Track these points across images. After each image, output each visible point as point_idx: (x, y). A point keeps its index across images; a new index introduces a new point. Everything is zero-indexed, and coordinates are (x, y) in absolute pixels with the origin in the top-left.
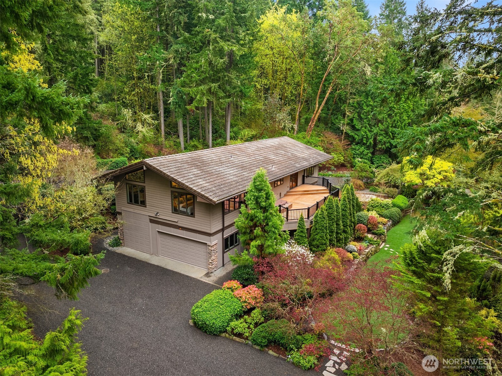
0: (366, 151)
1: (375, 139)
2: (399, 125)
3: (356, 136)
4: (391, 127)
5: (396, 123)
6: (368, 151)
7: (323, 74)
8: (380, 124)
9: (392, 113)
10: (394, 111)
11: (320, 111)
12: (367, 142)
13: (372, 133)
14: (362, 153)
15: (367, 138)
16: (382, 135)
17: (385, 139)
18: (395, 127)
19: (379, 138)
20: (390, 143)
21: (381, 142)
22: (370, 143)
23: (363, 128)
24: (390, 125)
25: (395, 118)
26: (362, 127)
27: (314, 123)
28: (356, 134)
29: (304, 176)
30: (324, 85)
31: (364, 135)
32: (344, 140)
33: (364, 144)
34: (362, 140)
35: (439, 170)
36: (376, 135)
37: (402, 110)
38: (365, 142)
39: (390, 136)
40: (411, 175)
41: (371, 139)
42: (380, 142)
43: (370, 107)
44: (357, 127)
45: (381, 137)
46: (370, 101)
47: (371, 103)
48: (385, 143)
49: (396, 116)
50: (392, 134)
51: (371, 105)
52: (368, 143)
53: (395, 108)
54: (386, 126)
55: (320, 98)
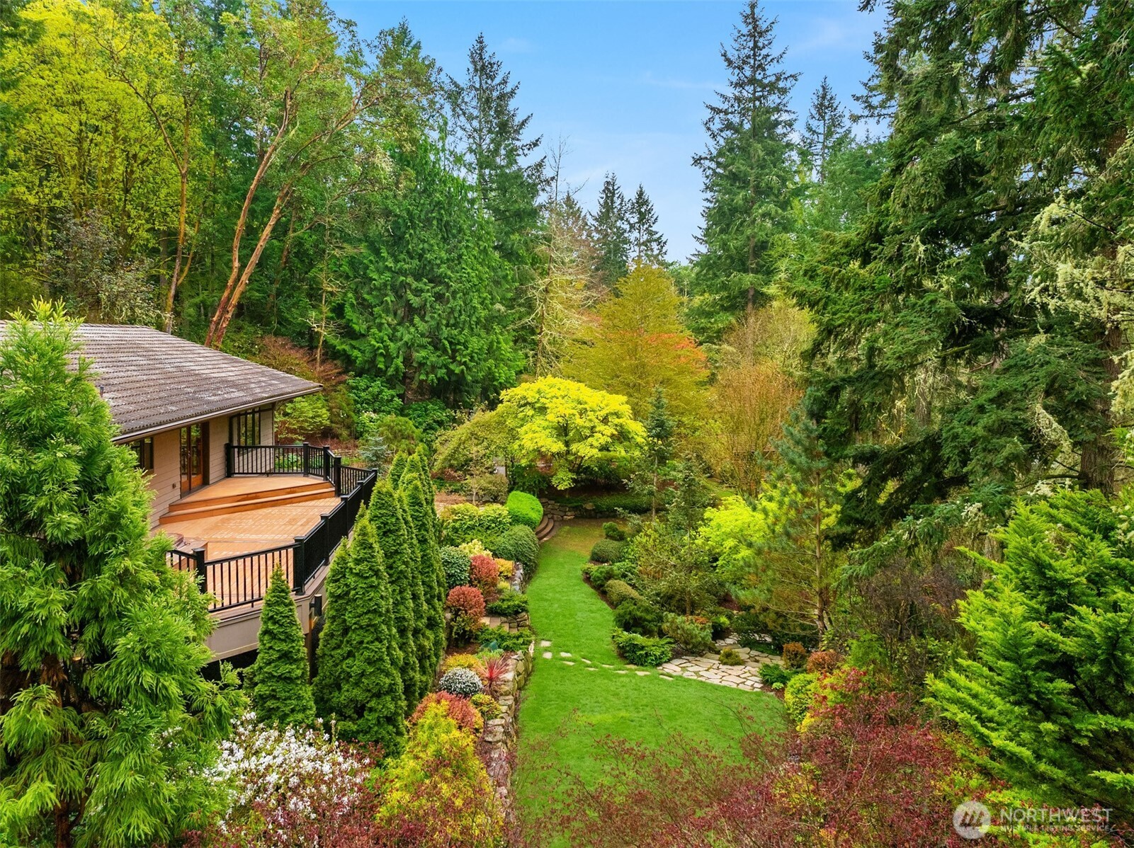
0: (387, 393)
1: (407, 361)
2: (465, 321)
3: (356, 353)
4: (447, 325)
5: (456, 315)
6: (392, 392)
7: (247, 181)
8: (417, 320)
9: (444, 291)
10: (448, 287)
11: (244, 278)
12: (387, 367)
13: (399, 344)
14: (376, 397)
15: (388, 357)
16: (424, 347)
17: (433, 359)
18: (455, 325)
19: (419, 355)
20: (447, 368)
21: (424, 364)
22: (397, 369)
23: (374, 330)
24: (444, 322)
25: (452, 303)
26: (369, 328)
27: (229, 316)
28: (354, 347)
29: (229, 449)
30: (252, 213)
31: (379, 348)
32: (323, 362)
33: (380, 373)
34: (373, 362)
35: (603, 413)
36: (409, 346)
37: (468, 285)
38: (381, 366)
39: (445, 351)
40: (534, 432)
41: (398, 357)
42: (421, 365)
43: (388, 274)
44: (356, 327)
45: (423, 353)
46: (384, 260)
47: (390, 263)
48: (434, 368)
49: (454, 298)
50: (451, 343)
51: (389, 269)
52: (391, 371)
53: (450, 278)
54: (433, 323)
55: (242, 248)
